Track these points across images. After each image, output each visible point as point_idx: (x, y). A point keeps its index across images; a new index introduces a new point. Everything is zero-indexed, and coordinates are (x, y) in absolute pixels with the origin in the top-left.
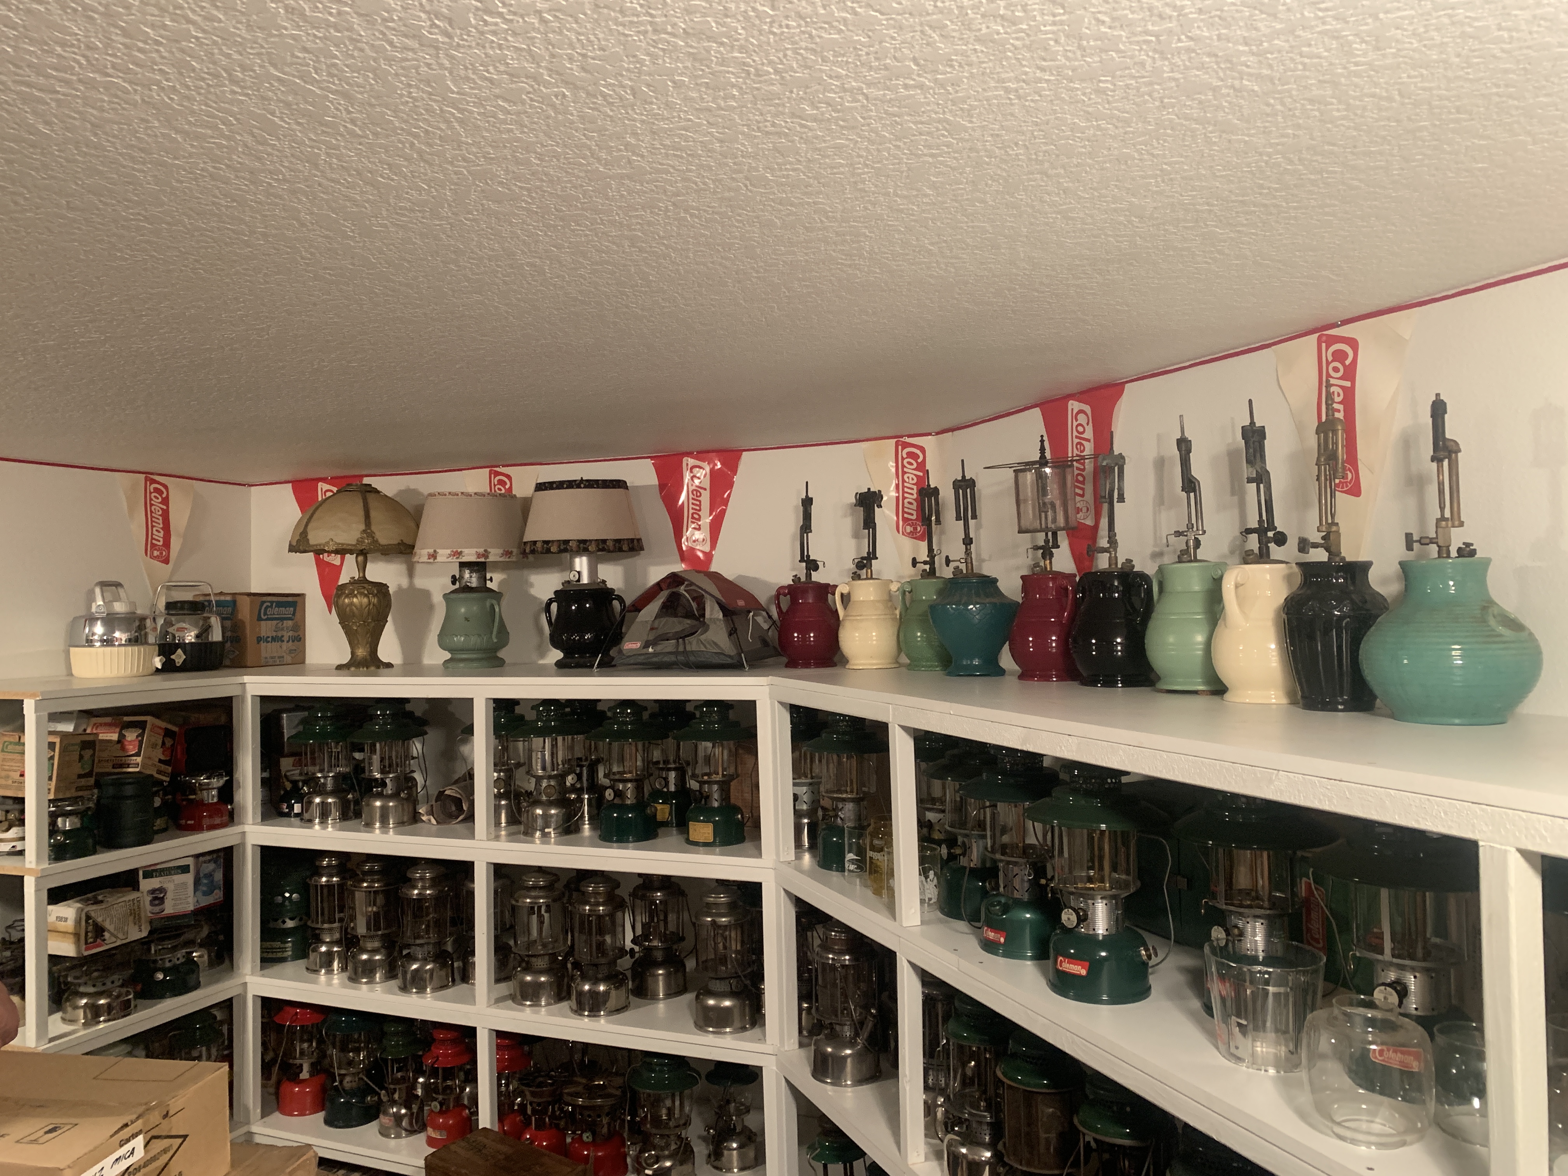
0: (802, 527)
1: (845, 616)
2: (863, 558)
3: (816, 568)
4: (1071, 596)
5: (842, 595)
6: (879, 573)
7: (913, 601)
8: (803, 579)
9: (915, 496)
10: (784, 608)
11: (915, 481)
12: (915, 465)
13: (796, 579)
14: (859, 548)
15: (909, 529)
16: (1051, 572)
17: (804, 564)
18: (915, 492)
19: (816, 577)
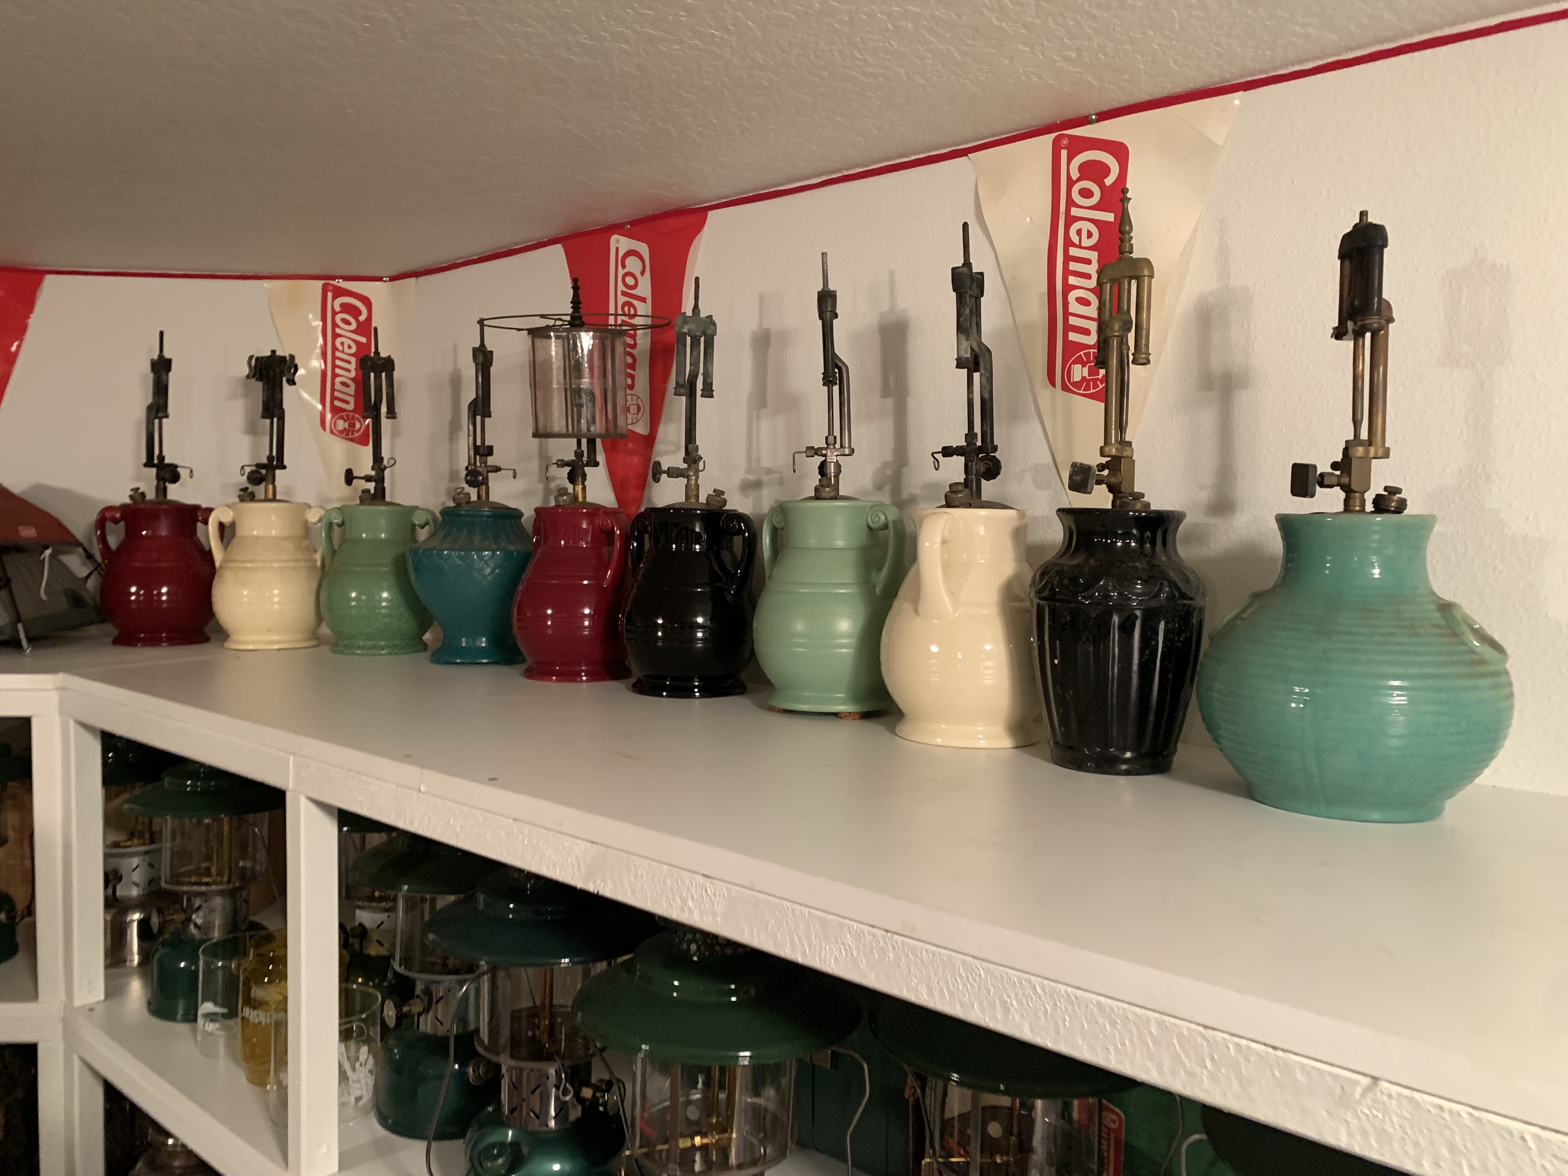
0: (149, 408)
1: (225, 561)
2: (259, 466)
3: (175, 478)
4: (618, 545)
5: (221, 526)
6: (289, 491)
7: (343, 541)
8: (151, 495)
9: (353, 374)
10: (113, 542)
11: (354, 350)
12: (354, 326)
13: (137, 495)
14: (255, 449)
15: (341, 425)
16: (585, 504)
17: (154, 471)
18: (352, 367)
19: (175, 493)
